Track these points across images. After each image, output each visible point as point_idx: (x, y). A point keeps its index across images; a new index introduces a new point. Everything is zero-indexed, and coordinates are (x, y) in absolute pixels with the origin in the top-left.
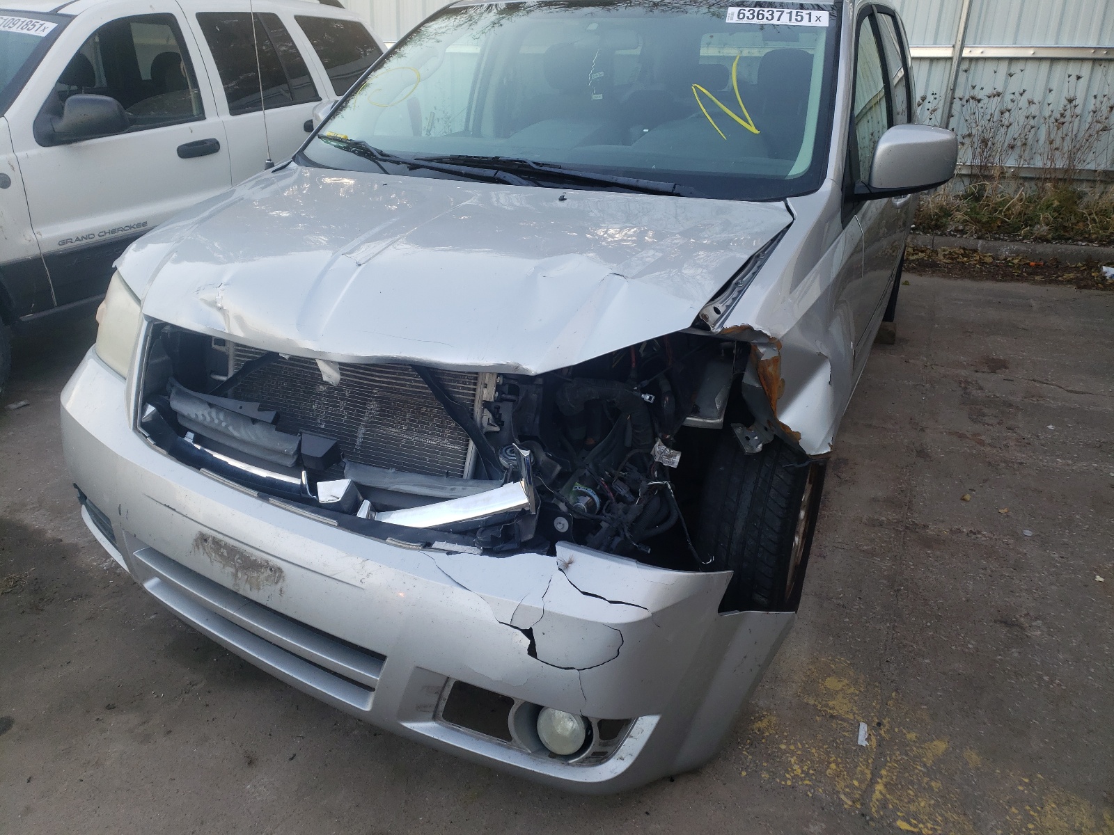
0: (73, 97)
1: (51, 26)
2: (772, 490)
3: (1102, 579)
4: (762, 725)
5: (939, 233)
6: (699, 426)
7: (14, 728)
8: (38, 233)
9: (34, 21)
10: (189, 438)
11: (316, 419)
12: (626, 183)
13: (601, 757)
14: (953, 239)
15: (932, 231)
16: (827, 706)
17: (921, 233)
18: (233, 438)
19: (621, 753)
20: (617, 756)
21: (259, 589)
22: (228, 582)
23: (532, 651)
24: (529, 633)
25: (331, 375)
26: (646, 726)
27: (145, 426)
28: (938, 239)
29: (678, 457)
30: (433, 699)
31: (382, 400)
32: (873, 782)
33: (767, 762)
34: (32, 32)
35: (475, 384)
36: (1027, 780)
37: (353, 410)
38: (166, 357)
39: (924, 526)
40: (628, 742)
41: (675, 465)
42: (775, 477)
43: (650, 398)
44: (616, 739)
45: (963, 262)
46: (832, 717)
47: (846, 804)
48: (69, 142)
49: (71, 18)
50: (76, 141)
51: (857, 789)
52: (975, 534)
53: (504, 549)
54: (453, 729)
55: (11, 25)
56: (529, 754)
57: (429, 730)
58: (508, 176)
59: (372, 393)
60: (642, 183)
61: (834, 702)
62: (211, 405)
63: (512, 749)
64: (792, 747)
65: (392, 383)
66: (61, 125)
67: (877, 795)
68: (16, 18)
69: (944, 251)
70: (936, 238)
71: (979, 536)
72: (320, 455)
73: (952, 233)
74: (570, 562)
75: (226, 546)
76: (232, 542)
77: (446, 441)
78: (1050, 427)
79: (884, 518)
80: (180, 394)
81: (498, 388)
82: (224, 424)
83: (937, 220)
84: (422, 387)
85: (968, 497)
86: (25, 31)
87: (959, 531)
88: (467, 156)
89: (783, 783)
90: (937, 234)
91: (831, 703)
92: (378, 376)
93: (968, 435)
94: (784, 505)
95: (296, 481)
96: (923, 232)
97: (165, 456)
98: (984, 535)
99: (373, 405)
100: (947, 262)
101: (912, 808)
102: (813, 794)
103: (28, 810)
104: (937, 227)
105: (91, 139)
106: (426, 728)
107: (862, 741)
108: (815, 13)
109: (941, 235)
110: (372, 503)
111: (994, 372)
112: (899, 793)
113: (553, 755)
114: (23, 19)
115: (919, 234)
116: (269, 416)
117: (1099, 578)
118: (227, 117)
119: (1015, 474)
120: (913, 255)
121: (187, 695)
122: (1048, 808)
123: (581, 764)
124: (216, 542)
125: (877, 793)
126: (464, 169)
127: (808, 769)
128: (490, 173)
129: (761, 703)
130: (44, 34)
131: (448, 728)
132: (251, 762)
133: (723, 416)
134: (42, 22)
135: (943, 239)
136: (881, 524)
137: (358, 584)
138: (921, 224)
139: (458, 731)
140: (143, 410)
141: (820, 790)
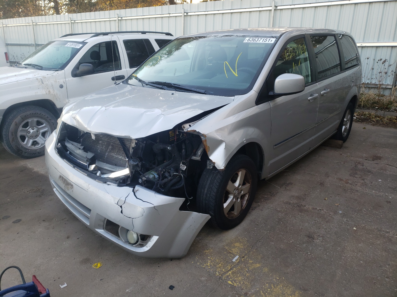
0: (82, 64)
1: (81, 45)
2: (216, 180)
3: (355, 229)
4: (206, 251)
5: (387, 110)
6: (195, 159)
7: (21, 222)
8: (69, 100)
9: (77, 44)
10: (68, 152)
11: (98, 150)
12: (194, 90)
13: (142, 246)
14: (393, 113)
15: (385, 110)
16: (231, 250)
17: (380, 110)
18: (75, 152)
19: (147, 245)
20: (146, 246)
21: (69, 190)
22: (63, 188)
23: (122, 212)
24: (121, 207)
25: (93, 137)
26: (155, 239)
27: (57, 148)
28: (386, 113)
29: (186, 167)
30: (102, 223)
31: (112, 146)
32: (229, 271)
33: (201, 260)
34: (76, 47)
35: (131, 142)
36: (278, 278)
37: (106, 148)
38: (66, 132)
39: (305, 206)
40: (149, 243)
41: (184, 170)
42: (217, 176)
43: (169, 149)
44: (146, 241)
45: (394, 122)
46: (230, 253)
47: (217, 274)
48: (80, 76)
49: (87, 43)
50: (82, 76)
51: (223, 271)
52: (321, 210)
53: (122, 185)
54: (108, 233)
55: (72, 45)
56: (124, 242)
57: (101, 232)
58: (165, 87)
59: (111, 144)
60: (198, 90)
61: (233, 249)
62: (72, 144)
63: (120, 240)
64: (211, 258)
65: (115, 141)
66: (78, 72)
67: (228, 274)
68: (73, 43)
69: (388, 117)
70: (386, 112)
71: (322, 211)
72: (90, 158)
73: (393, 111)
74: (138, 190)
75: (64, 179)
76: (65, 178)
77: (123, 157)
78: (380, 180)
79: (292, 202)
80: (68, 141)
81: (136, 143)
82: (74, 149)
83: (387, 106)
84: (118, 142)
85: (326, 199)
86: (75, 47)
87: (316, 209)
88: (159, 82)
89: (202, 266)
90: (386, 111)
91: (232, 249)
92: (112, 139)
93: (344, 180)
94: (218, 185)
95: (86, 164)
96: (381, 110)
97: (58, 156)
98: (324, 211)
99: (110, 147)
100: (388, 121)
101: (236, 279)
102: (209, 271)
103: (14, 239)
104: (387, 108)
105: (86, 75)
106: (101, 231)
107: (234, 260)
108: (271, 39)
109: (388, 111)
110: (101, 172)
111: (373, 160)
112: (235, 275)
113: (130, 243)
114: (75, 44)
115: (379, 111)
116: (82, 147)
117: (355, 228)
118: (128, 69)
119: (351, 194)
120: (375, 118)
121: (62, 221)
122: (279, 286)
123: (136, 247)
124: (62, 178)
125: (228, 273)
126: (156, 85)
127: (212, 264)
128: (161, 86)
129: (211, 246)
130: (79, 48)
131: (106, 232)
132: (68, 238)
133: (200, 157)
134: (79, 44)
135: (388, 113)
136: (290, 204)
137: (87, 190)
138: (380, 107)
139: (109, 233)
140: (58, 144)
141: (212, 270)
